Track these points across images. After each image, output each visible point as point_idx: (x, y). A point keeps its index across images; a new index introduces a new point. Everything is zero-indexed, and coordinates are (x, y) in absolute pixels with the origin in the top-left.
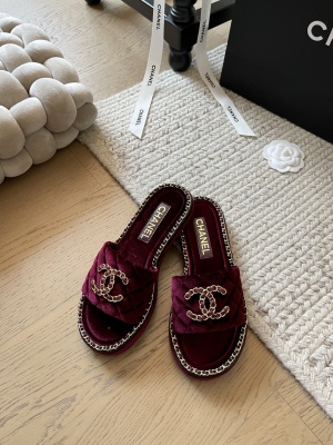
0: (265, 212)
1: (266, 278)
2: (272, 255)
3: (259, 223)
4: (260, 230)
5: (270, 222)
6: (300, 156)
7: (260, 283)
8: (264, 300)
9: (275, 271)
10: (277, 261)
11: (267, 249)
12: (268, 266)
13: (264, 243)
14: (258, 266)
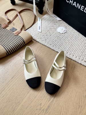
0: (77, 42)
1: (83, 55)
2: (82, 50)
3: (76, 44)
4: (77, 46)
5: (79, 44)
7: (82, 56)
8: (84, 59)
9: (84, 53)
10: (83, 51)
11: (80, 49)
12: (82, 52)
13: (79, 48)
14: (80, 53)
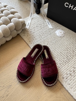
0: (55, 45)
4: (54, 49)
6: (64, 33)
10: (57, 56)
11: (55, 53)
